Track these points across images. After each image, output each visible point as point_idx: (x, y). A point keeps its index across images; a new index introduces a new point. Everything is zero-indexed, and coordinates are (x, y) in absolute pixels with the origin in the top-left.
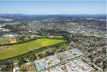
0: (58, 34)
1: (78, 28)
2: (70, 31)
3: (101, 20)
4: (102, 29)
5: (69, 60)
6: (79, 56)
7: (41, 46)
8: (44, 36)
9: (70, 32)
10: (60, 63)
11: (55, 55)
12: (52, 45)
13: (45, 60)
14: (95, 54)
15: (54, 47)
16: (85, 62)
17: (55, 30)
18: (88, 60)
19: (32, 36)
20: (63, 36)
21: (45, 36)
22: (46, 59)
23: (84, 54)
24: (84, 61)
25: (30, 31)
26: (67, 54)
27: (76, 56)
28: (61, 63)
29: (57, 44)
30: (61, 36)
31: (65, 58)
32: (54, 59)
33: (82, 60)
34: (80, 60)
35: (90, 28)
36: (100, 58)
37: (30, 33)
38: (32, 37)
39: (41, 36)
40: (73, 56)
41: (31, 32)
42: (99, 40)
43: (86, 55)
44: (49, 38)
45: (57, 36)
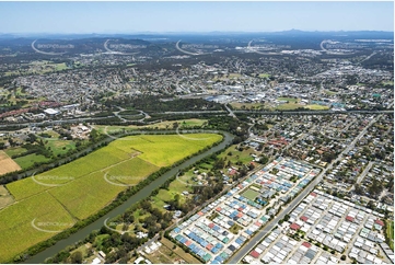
0: (183, 113)
1: (234, 84)
2: (216, 96)
3: (284, 52)
4: (310, 83)
5: (289, 200)
6: (310, 182)
7: (149, 165)
8: (129, 124)
9: (217, 100)
10: (268, 217)
11: (232, 192)
12: (188, 158)
13: (211, 218)
14: (350, 166)
15: (203, 161)
16: (341, 197)
17: (158, 97)
18: (345, 190)
19: (75, 128)
20: (205, 116)
21: (134, 124)
22: (209, 214)
23: (317, 171)
24: (334, 195)
25: (50, 111)
26: (265, 181)
27: (304, 183)
28: (272, 217)
29: (205, 150)
30: (196, 117)
31: (273, 197)
32: (237, 207)
33: (328, 193)
34: (322, 193)
35: (272, 82)
36: (371, 175)
37: (54, 117)
38: (81, 137)
39: (118, 129)
40: (292, 183)
41: (60, 116)
42: (328, 120)
43: (327, 173)
44: (159, 132)
45: (182, 121)
